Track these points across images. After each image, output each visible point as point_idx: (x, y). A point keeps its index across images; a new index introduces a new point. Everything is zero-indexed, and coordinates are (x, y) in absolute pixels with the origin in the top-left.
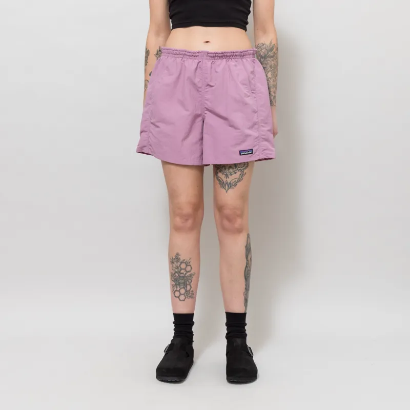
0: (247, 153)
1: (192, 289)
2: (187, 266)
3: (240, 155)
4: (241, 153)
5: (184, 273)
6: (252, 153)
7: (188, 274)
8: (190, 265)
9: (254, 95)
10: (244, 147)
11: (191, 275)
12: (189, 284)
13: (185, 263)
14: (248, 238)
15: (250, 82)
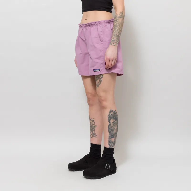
0: (97, 71)
1: (95, 133)
2: (92, 122)
3: (94, 71)
4: (94, 70)
5: (92, 125)
6: (100, 71)
7: (93, 125)
8: (94, 122)
9: (102, 43)
10: (96, 68)
11: (94, 126)
12: (94, 131)
13: (92, 120)
14: (111, 112)
15: (99, 37)
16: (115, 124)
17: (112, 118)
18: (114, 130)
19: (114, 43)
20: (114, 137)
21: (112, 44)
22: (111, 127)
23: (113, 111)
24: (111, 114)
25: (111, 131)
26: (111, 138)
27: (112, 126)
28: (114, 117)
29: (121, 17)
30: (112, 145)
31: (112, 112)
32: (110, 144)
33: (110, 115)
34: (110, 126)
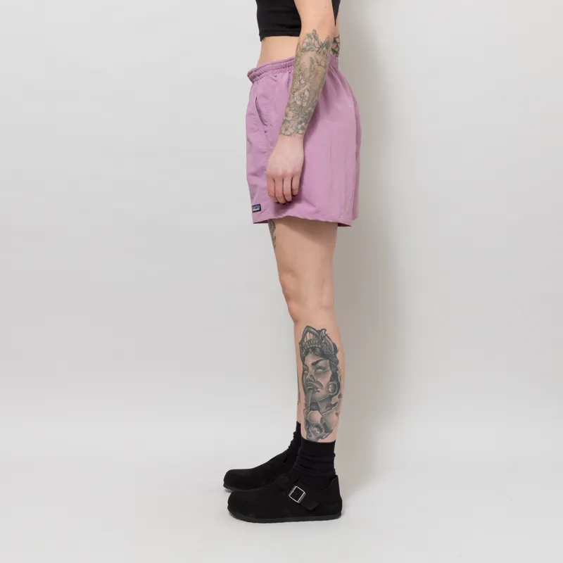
6: (260, 210)
10: (255, 201)
14: (308, 334)
15: (259, 111)
16: (320, 370)
17: (310, 350)
18: (317, 388)
19: (286, 130)
20: (318, 409)
21: (283, 132)
22: (308, 377)
23: (312, 330)
24: (308, 338)
25: (309, 389)
26: (310, 410)
27: (311, 376)
28: (318, 349)
29: (308, 48)
30: (314, 432)
31: (311, 335)
32: (308, 429)
33: (305, 341)
34: (307, 374)
